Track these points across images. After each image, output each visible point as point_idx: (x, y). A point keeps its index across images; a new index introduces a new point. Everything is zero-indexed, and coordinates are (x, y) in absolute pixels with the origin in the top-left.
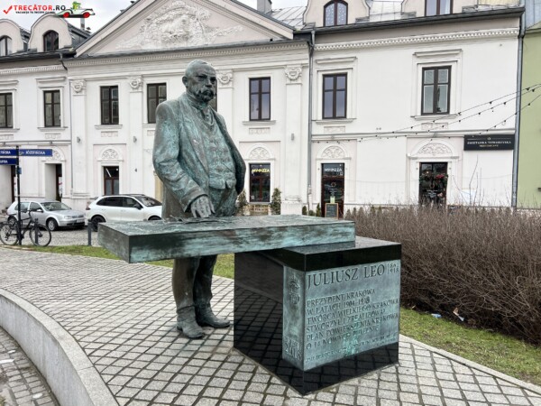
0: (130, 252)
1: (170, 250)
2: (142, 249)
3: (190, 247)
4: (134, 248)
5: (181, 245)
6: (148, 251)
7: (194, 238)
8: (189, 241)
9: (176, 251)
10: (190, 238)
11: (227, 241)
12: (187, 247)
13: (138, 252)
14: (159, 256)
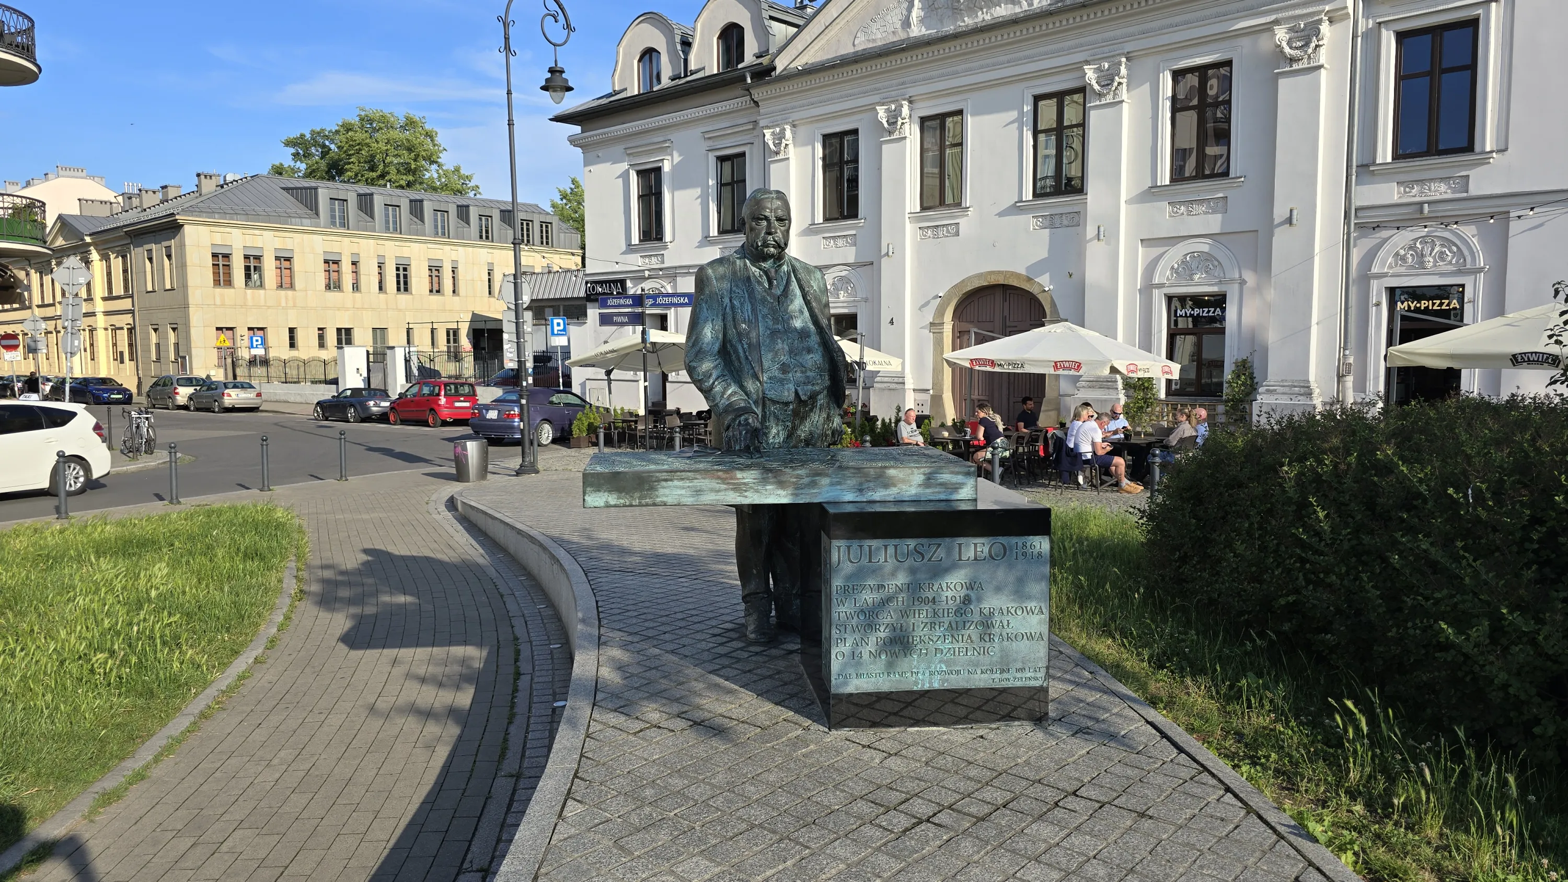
0: (584, 493)
1: (637, 495)
2: (599, 491)
3: (667, 491)
4: (588, 489)
5: (652, 488)
6: (606, 494)
7: (671, 480)
8: (664, 484)
9: (645, 498)
10: (666, 480)
11: (725, 486)
12: (661, 491)
13: (594, 495)
14: (622, 501)
